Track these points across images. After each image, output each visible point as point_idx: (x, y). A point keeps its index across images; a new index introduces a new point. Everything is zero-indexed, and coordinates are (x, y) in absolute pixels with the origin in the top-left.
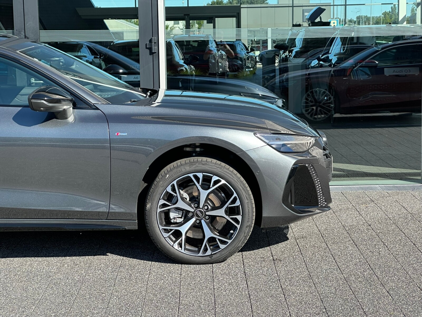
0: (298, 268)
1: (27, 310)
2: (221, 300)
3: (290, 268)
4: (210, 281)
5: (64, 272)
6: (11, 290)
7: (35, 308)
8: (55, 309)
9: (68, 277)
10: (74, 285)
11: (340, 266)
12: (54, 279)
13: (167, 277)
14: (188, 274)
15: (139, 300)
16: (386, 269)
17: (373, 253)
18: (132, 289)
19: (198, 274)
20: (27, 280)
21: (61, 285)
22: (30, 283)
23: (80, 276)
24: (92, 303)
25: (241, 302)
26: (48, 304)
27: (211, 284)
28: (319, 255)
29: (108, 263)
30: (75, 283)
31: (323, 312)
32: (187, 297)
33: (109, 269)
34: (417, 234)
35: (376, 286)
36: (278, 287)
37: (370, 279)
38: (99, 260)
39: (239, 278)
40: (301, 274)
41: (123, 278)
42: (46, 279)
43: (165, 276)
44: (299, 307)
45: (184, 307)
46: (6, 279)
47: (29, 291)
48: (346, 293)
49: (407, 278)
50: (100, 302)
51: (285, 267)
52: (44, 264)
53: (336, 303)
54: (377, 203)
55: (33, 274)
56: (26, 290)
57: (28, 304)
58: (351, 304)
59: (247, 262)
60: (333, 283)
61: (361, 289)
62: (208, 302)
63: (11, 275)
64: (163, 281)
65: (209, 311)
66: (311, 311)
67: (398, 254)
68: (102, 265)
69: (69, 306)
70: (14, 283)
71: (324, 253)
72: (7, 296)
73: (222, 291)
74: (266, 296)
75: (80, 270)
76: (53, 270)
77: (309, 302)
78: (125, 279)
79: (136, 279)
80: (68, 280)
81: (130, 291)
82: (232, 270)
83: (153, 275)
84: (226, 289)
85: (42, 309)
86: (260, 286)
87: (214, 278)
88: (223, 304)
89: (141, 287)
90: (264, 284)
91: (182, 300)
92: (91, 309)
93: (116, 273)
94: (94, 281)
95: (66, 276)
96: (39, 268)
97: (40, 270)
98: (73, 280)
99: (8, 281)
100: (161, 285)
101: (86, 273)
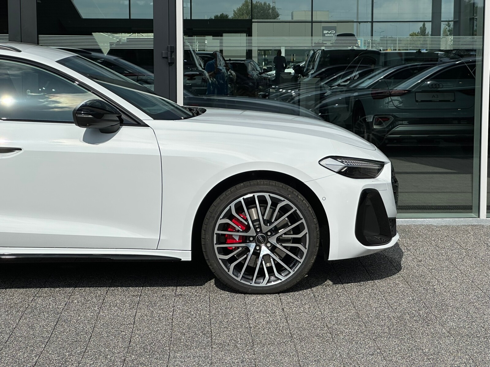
0: (344, 306)
1: (36, 349)
2: (260, 339)
3: (335, 306)
4: (244, 319)
5: (74, 308)
7: (45, 346)
8: (69, 348)
9: (80, 314)
11: (392, 304)
12: (63, 316)
13: (194, 314)
14: (219, 312)
15: (165, 339)
16: (444, 307)
17: (427, 290)
18: (155, 327)
19: (230, 311)
20: (31, 316)
21: (72, 322)
22: (36, 320)
23: (94, 313)
24: (111, 342)
25: (283, 341)
26: (60, 342)
27: (247, 322)
28: (366, 292)
29: (124, 299)
30: (88, 320)
31: (378, 353)
32: (220, 335)
33: (126, 306)
34: (474, 270)
35: (435, 326)
36: (324, 325)
37: (427, 317)
39: (278, 316)
40: (348, 313)
41: (144, 315)
43: (192, 313)
44: (350, 347)
45: (218, 346)
46: (7, 315)
48: (401, 332)
49: (469, 318)
50: (120, 341)
51: (329, 305)
52: (50, 300)
53: (391, 343)
54: (426, 237)
55: (38, 311)
56: (32, 327)
57: (36, 342)
58: (408, 345)
59: (285, 299)
60: (385, 322)
61: (417, 328)
62: (245, 341)
63: (13, 311)
64: (190, 319)
65: (247, 350)
66: (364, 352)
67: (455, 292)
68: (118, 302)
69: (85, 344)
70: (18, 320)
71: (372, 290)
72: (11, 334)
73: (260, 330)
74: (311, 335)
75: (93, 306)
76: (61, 306)
77: (361, 342)
78: (147, 317)
79: (158, 316)
80: (79, 318)
81: (154, 329)
82: (269, 308)
83: (178, 312)
84: (265, 328)
85: (54, 348)
86: (303, 324)
87: (249, 316)
88: (263, 344)
89: (166, 325)
90: (307, 322)
91: (215, 339)
92: (110, 349)
93: (135, 310)
94: (110, 318)
95: (77, 313)
96: (45, 304)
97: (46, 306)
98: (85, 317)
99: (10, 318)
100: (188, 323)
101: (100, 309)
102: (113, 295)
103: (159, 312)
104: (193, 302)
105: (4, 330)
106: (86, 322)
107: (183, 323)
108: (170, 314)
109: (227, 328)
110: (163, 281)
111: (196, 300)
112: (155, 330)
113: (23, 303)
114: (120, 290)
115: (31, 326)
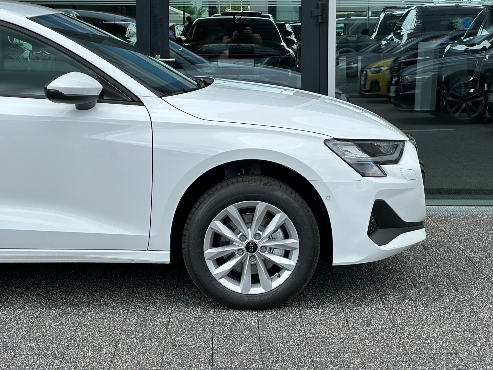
6: (211, 354)
9: (283, 335)
10: (300, 348)
12: (264, 338)
13: (427, 338)
14: (457, 335)
18: (388, 356)
19: (471, 335)
20: (225, 337)
21: (279, 347)
22: (233, 342)
23: (299, 334)
29: (326, 315)
30: (298, 345)
33: (333, 324)
38: (311, 310)
41: (364, 339)
42: (252, 336)
43: (424, 336)
47: (239, 356)
63: (198, 329)
64: (426, 345)
70: (210, 343)
75: (293, 324)
78: (369, 341)
83: (404, 334)
89: (401, 354)
93: (349, 331)
94: (324, 342)
95: (277, 333)
96: (233, 320)
97: (235, 322)
98: (291, 339)
99: (200, 339)
100: (428, 352)
101: (304, 328)
102: (309, 308)
103: (381, 334)
104: (415, 320)
105: (200, 358)
106: (297, 347)
107: (421, 351)
108: (396, 338)
109: (483, 361)
110: (358, 288)
111: (416, 316)
112: (390, 361)
113: (205, 318)
114: (314, 301)
115: (232, 352)
